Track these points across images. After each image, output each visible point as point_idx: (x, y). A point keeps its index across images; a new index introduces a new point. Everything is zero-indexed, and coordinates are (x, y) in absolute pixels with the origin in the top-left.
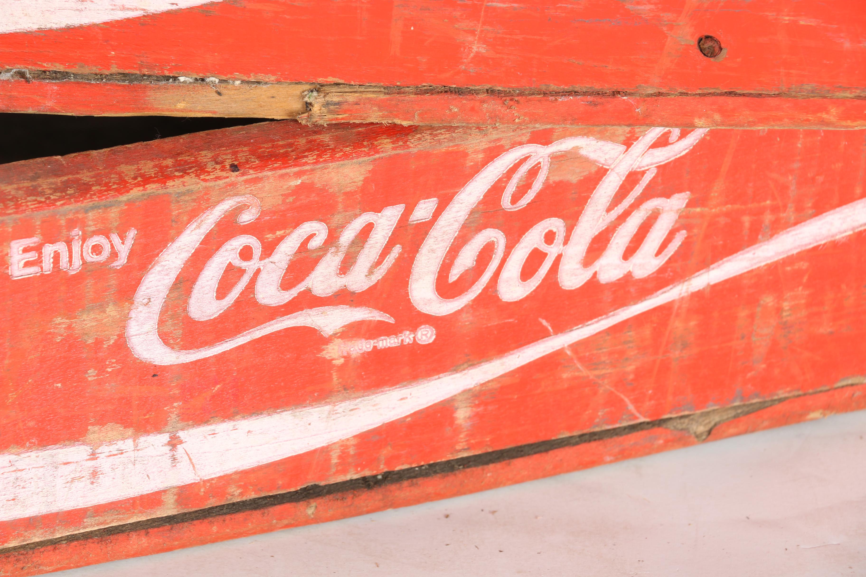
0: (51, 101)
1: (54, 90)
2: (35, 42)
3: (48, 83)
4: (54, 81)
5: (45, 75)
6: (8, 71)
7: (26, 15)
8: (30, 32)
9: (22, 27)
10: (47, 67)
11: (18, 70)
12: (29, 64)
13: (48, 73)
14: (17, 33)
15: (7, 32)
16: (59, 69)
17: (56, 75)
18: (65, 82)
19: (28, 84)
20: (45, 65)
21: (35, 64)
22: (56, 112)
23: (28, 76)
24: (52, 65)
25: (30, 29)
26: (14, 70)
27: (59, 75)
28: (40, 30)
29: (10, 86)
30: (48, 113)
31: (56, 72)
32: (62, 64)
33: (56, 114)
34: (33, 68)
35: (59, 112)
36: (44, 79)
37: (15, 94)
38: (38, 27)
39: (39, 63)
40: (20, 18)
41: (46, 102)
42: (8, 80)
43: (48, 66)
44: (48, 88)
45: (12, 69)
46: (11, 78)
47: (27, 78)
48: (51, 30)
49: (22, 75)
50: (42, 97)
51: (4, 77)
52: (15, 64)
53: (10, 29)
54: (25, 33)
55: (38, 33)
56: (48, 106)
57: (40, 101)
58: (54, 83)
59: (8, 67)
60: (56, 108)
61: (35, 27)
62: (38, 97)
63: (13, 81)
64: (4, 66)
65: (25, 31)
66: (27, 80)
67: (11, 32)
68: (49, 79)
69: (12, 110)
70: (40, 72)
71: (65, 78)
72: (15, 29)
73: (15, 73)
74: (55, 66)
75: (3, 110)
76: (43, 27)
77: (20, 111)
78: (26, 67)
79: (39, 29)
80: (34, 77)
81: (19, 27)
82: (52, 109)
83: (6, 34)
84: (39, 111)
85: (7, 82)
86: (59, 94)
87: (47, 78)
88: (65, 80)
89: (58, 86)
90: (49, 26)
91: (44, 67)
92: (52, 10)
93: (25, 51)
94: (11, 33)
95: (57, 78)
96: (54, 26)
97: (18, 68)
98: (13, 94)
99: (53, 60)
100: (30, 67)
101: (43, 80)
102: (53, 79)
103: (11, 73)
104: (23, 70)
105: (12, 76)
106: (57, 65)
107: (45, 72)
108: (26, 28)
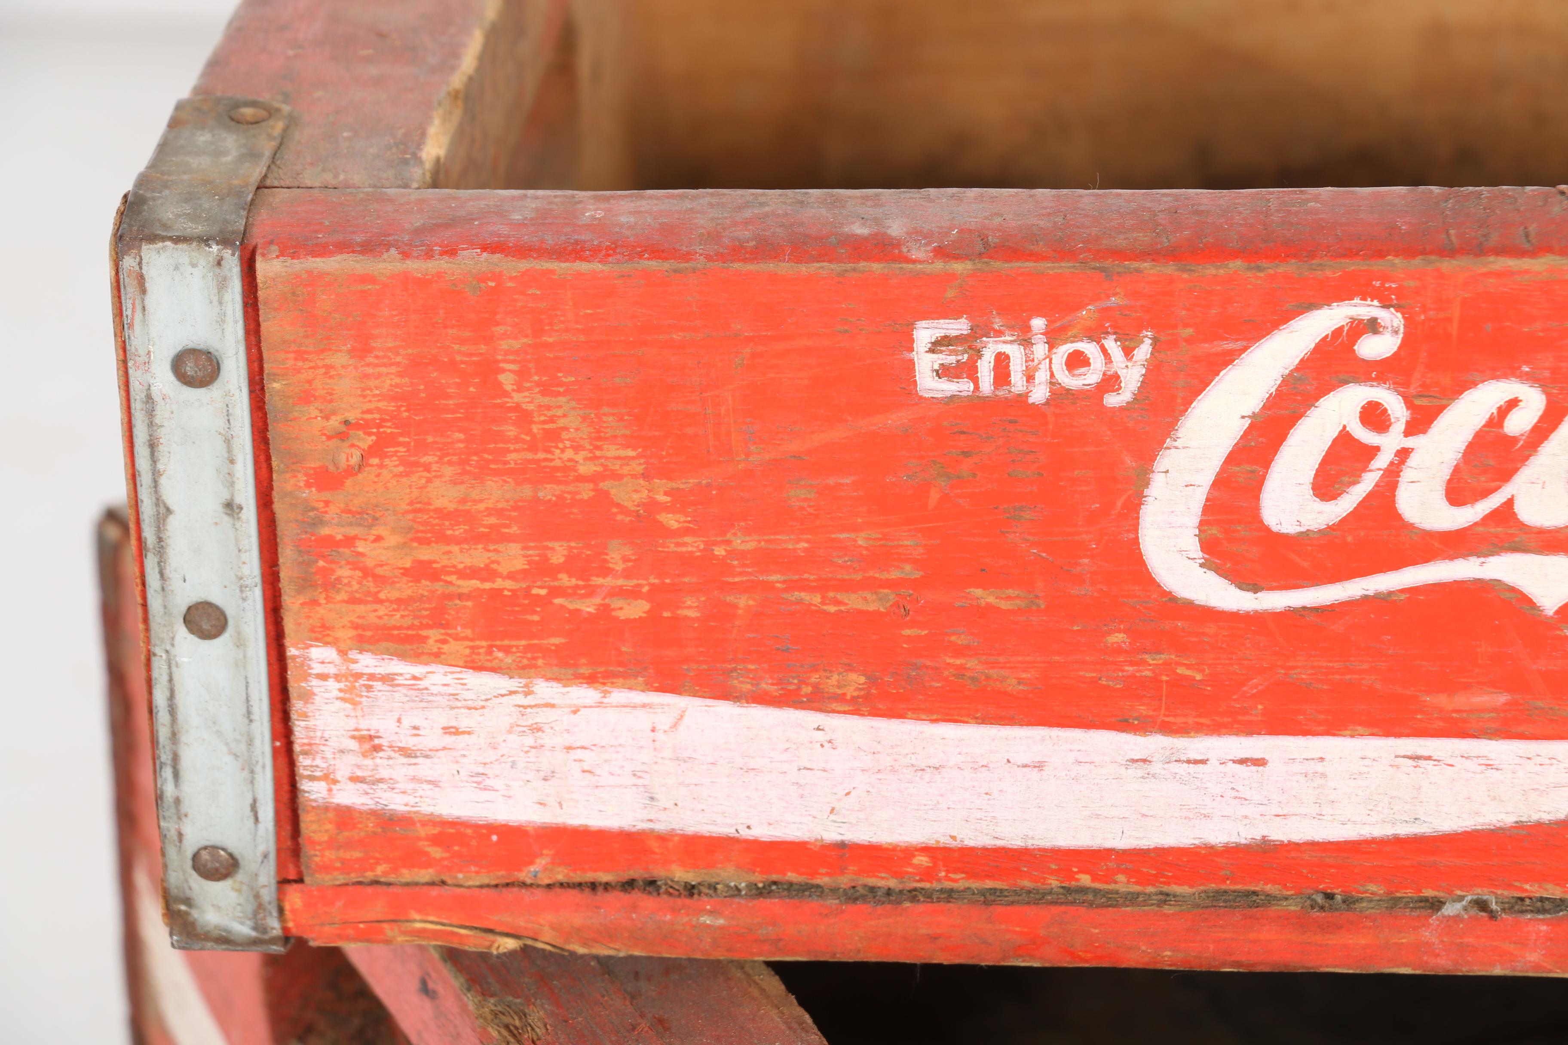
0: (1536, 951)
1: (1541, 931)
2: (1509, 847)
3: (1530, 919)
4: (1541, 917)
5: (1523, 905)
6: (1461, 899)
7: (1494, 798)
8: (1500, 828)
9: (1487, 821)
10: (1532, 892)
11: (1475, 897)
12: (1497, 887)
13: (1528, 902)
14: (1477, 831)
15: (1460, 830)
16: (1553, 894)
17: (1543, 906)
18: (1562, 917)
19: (1493, 922)
20: (1527, 887)
21: (1509, 886)
22: (1544, 972)
23: (1494, 906)
24: (1540, 887)
25: (1502, 824)
26: (1469, 898)
27: (1547, 905)
28: (1519, 826)
29: (1461, 926)
30: (1531, 974)
31: (1542, 900)
32: (1558, 885)
33: (1544, 975)
34: (1506, 893)
35: (1550, 971)
36: (1522, 912)
37: (1470, 940)
38: (1515, 819)
39: (1517, 884)
40: (1484, 804)
41: (1527, 955)
42: (1458, 916)
43: (1532, 889)
44: (1530, 928)
45: (1466, 896)
46: (1463, 913)
47: (1492, 911)
48: (1539, 825)
49: (1482, 905)
50: (1518, 946)
51: (1450, 910)
52: (1471, 886)
53: (1464, 825)
54: (1492, 830)
55: (1515, 831)
56: (1530, 962)
57: (1515, 953)
58: (1541, 920)
59: (1459, 893)
60: (1545, 964)
61: (1509, 820)
62: (1512, 946)
63: (1466, 917)
64: (1452, 891)
65: (1492, 827)
66: (1492, 915)
67: (1467, 829)
68: (1532, 911)
69: (1464, 970)
70: (1513, 901)
71: (1561, 910)
72: (1473, 823)
73: (1470, 902)
74: (1546, 890)
75: (1448, 971)
76: (1524, 819)
77: (1479, 971)
78: (1493, 892)
79: (1517, 822)
80: (1503, 910)
81: (1481, 820)
82: (1537, 967)
83: (1457, 834)
84: (1514, 970)
85: (1456, 918)
86: (1551, 939)
87: (1526, 911)
88: (1561, 913)
89: (1548, 925)
90: (1535, 817)
91: (1526, 891)
92: (1542, 788)
93: (1490, 863)
94: (1466, 832)
95: (1544, 911)
96: (1546, 817)
97: (1478, 894)
98: (1466, 940)
99: (1541, 878)
100: (1499, 892)
101: (1520, 915)
102: (1538, 911)
103: (1464, 903)
104: (1485, 897)
105: (1465, 909)
106: (1550, 886)
107: (1522, 899)
108: (1495, 822)
